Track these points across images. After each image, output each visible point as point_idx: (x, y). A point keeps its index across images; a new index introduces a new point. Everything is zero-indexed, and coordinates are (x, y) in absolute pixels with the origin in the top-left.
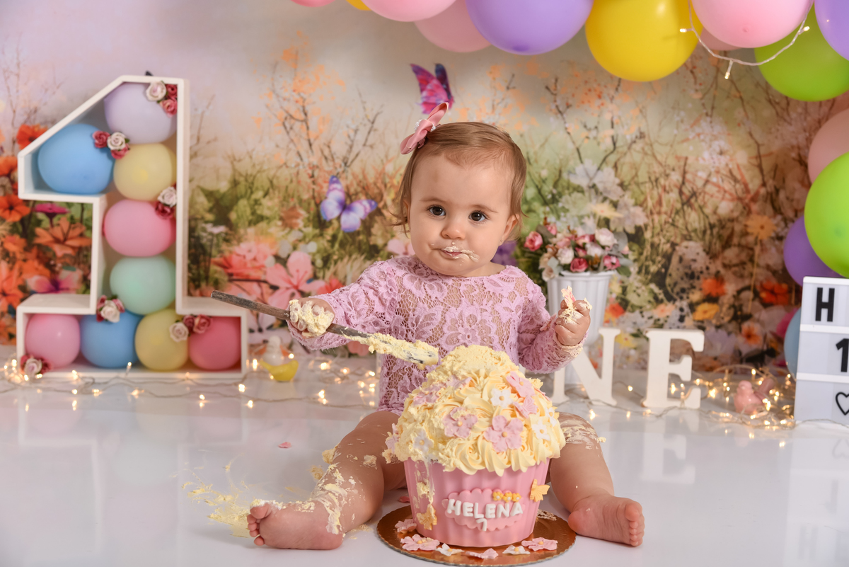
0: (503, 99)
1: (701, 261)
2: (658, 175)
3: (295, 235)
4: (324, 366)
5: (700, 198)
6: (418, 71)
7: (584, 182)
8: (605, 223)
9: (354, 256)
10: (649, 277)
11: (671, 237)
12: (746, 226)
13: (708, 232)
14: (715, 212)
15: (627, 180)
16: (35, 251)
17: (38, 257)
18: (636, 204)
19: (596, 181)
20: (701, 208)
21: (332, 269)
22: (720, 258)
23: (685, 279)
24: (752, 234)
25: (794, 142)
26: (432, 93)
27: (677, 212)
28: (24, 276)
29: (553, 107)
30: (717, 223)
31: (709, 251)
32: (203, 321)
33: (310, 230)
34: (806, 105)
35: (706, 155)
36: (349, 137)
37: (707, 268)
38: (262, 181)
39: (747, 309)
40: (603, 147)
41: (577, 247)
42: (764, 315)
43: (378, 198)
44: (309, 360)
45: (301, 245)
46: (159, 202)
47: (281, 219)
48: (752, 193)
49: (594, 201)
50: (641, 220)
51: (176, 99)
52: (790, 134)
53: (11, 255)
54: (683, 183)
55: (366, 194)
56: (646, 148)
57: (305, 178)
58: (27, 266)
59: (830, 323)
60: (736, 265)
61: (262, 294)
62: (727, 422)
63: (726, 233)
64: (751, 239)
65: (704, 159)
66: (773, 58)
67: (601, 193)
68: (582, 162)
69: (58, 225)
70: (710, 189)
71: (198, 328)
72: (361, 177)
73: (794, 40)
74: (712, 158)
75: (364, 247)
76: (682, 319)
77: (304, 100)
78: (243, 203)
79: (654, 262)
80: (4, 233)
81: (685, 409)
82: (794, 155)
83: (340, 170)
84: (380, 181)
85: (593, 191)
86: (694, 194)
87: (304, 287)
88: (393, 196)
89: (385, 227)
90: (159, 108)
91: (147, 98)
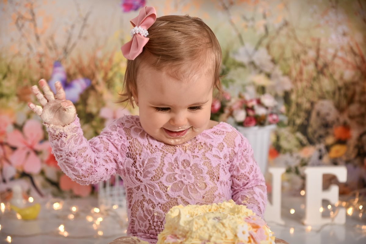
1: (333, 115)
2: (299, 53)
4: (57, 206)
5: (331, 70)
7: (245, 60)
8: (262, 90)
10: (296, 128)
11: (310, 97)
12: (364, 87)
13: (337, 93)
14: (341, 78)
15: (277, 56)
18: (284, 75)
19: (254, 58)
20: (331, 76)
22: (347, 111)
27: (314, 79)
29: (221, 5)
30: (343, 86)
31: (340, 109)
35: (333, 36)
36: (67, 31)
37: (338, 119)
38: (1, 67)
40: (258, 33)
41: (247, 108)
43: (92, 77)
44: (45, 203)
47: (18, 95)
49: (253, 73)
50: (288, 85)
54: (318, 57)
55: (83, 75)
56: (290, 33)
57: (34, 64)
60: (358, 116)
61: (5, 154)
63: (350, 93)
65: (332, 40)
67: (258, 68)
68: (243, 44)
70: (337, 61)
72: (78, 61)
74: (338, 39)
76: (320, 158)
77: (32, 5)
79: (299, 116)
81: (334, 224)
83: (61, 56)
84: (92, 64)
85: (252, 66)
86: (326, 65)
87: (38, 147)
88: (102, 75)
89: (97, 98)
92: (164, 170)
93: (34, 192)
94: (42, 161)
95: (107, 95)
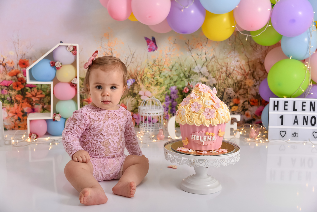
0: (173, 47)
1: (233, 94)
2: (219, 68)
5: (232, 75)
6: (147, 39)
7: (198, 71)
9: (129, 97)
11: (224, 87)
12: (245, 83)
13: (235, 85)
14: (236, 79)
15: (210, 70)
16: (26, 99)
17: (27, 101)
18: (213, 77)
19: (201, 71)
20: (232, 78)
21: (122, 101)
22: (238, 92)
23: (228, 99)
24: (247, 85)
25: (258, 57)
26: (151, 45)
27: (225, 79)
28: (23, 108)
29: (188, 49)
30: (237, 82)
31: (236, 91)
34: (261, 46)
35: (233, 62)
36: (126, 60)
37: (235, 96)
39: (246, 107)
40: (203, 61)
42: (251, 109)
43: (136, 79)
46: (72, 83)
48: (247, 73)
49: (201, 77)
50: (215, 82)
51: (76, 50)
52: (257, 55)
53: (18, 101)
54: (227, 71)
55: (132, 77)
56: (216, 61)
58: (23, 104)
59: (278, 111)
60: (243, 94)
62: (249, 141)
63: (239, 85)
64: (247, 86)
65: (232, 63)
66: (260, 34)
67: (203, 75)
68: (197, 65)
69: (34, 91)
70: (234, 72)
72: (130, 72)
73: (266, 29)
74: (235, 63)
75: (132, 94)
77: (111, 49)
79: (219, 94)
80: (15, 94)
81: (235, 138)
82: (258, 61)
84: (136, 73)
85: (200, 74)
86: (230, 74)
88: (140, 77)
89: (138, 87)
90: (71, 53)
91: (67, 50)
95: (142, 86)
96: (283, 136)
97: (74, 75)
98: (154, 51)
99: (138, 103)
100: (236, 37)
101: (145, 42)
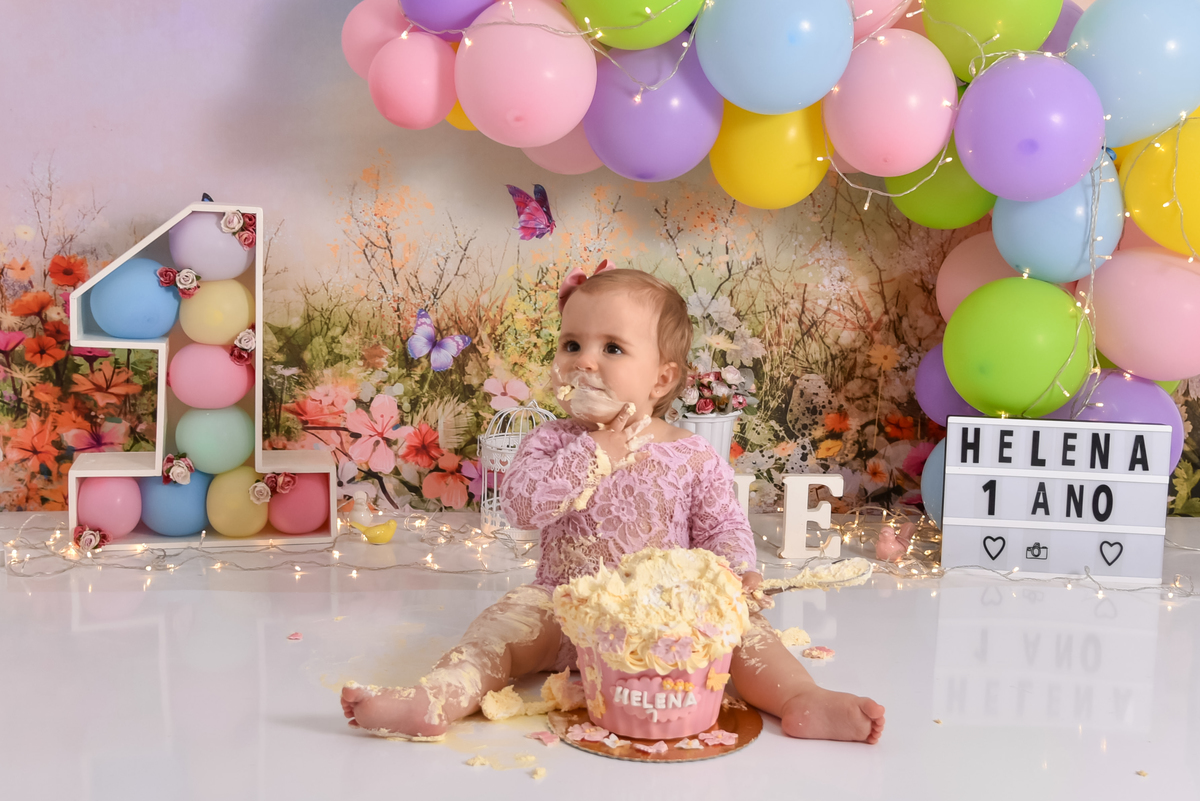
0: (608, 223)
1: (824, 396)
2: (776, 304)
3: (379, 376)
4: (419, 524)
5: (821, 327)
6: (515, 192)
7: (698, 313)
8: (722, 358)
9: (446, 399)
10: (769, 413)
11: (791, 369)
12: (869, 356)
13: (830, 363)
14: (836, 343)
15: (743, 309)
16: (71, 400)
17: (75, 408)
18: (754, 336)
19: (710, 311)
20: (822, 338)
21: (422, 413)
22: (843, 391)
23: (807, 414)
24: (875, 365)
25: (917, 268)
26: (531, 216)
27: (797, 343)
28: (58, 430)
29: (663, 232)
30: (839, 354)
31: (834, 388)
32: (288, 479)
33: (395, 370)
35: (826, 282)
36: (439, 265)
37: (830, 402)
38: (340, 316)
39: (872, 445)
40: (717, 274)
41: (701, 386)
42: (889, 450)
43: (473, 334)
44: (402, 519)
45: (386, 387)
46: (236, 346)
47: (362, 358)
48: (874, 321)
49: (709, 332)
50: (759, 352)
51: (255, 230)
52: (914, 259)
53: (43, 406)
54: (803, 312)
55: (459, 329)
56: (764, 275)
57: (389, 312)
58: (61, 418)
59: (976, 464)
60: (859, 399)
61: (342, 443)
62: (873, 572)
63: (848, 364)
65: (824, 286)
66: (915, 188)
67: (716, 324)
68: (695, 290)
69: (100, 370)
70: (831, 317)
71: (282, 488)
72: (452, 310)
73: (935, 171)
74: (833, 285)
75: (457, 388)
76: (804, 458)
77: (387, 225)
78: (318, 341)
79: (773, 397)
80: (34, 380)
81: (824, 558)
82: (916, 281)
83: (429, 303)
84: (474, 314)
85: (708, 321)
86: (814, 323)
87: (390, 434)
88: (489, 330)
89: (480, 365)
90: (235, 240)
91: (221, 229)
92: (597, 499)
93: (384, 502)
94: (396, 455)
95: (494, 360)
96: (994, 556)
97: (244, 320)
98: (540, 236)
99: (479, 424)
100: (837, 192)
101: (511, 204)
